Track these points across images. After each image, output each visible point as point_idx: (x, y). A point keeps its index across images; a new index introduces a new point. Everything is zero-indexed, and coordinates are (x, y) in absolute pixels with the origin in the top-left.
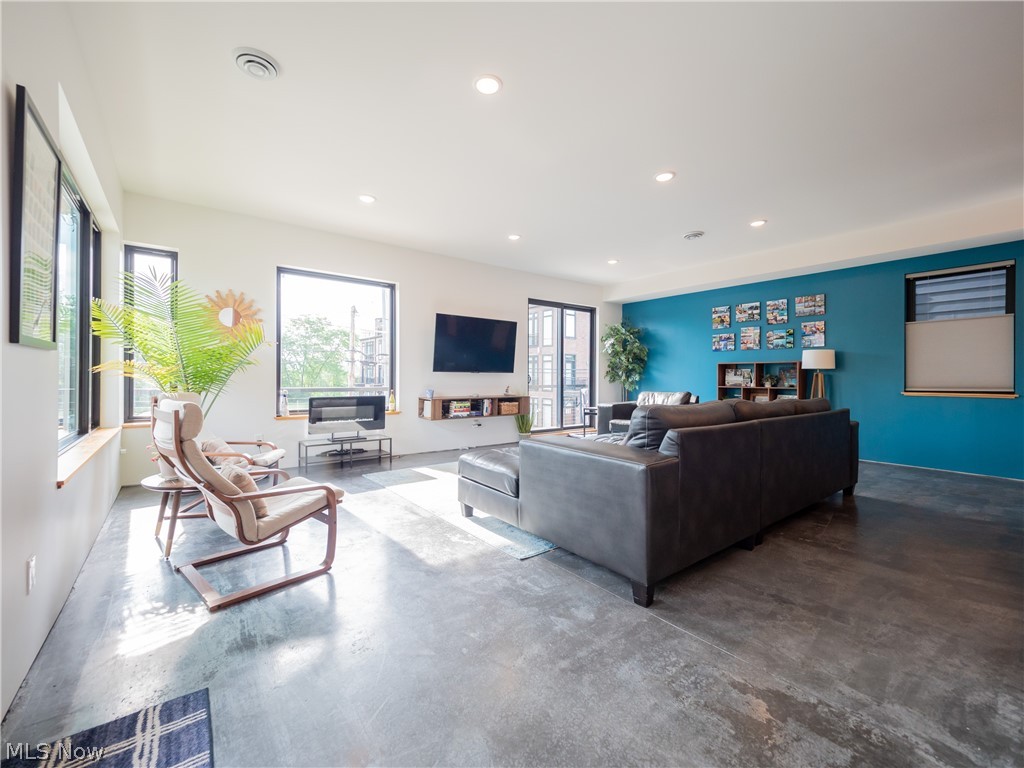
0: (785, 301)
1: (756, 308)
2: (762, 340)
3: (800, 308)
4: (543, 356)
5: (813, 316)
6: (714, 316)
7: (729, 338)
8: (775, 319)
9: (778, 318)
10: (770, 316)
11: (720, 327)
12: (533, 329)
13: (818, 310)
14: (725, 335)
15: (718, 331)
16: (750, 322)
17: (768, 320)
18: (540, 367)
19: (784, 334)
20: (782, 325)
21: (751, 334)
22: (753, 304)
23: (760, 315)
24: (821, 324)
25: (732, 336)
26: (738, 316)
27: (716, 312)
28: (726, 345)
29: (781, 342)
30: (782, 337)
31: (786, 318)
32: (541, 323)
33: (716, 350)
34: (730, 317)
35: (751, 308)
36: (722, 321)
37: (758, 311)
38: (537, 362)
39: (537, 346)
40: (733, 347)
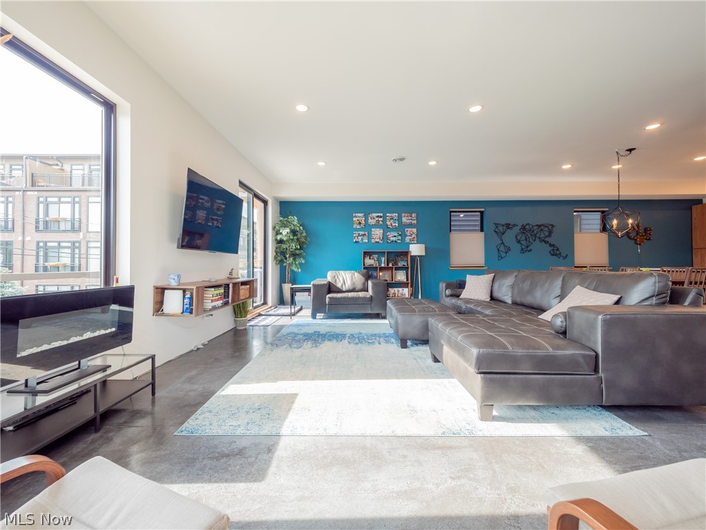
0: (397, 215)
1: (381, 217)
2: (385, 237)
3: (404, 220)
4: (88, 242)
5: (411, 225)
6: (354, 219)
7: (364, 235)
8: (391, 225)
9: (393, 225)
10: (388, 223)
11: (358, 227)
12: (80, 214)
13: (413, 222)
14: (362, 233)
15: (357, 230)
16: (377, 226)
17: (387, 225)
18: (83, 251)
19: (396, 235)
20: (395, 229)
21: (377, 233)
22: (379, 214)
23: (382, 221)
24: (415, 230)
25: (366, 233)
26: (370, 221)
27: (356, 217)
28: (362, 239)
29: (394, 239)
30: (395, 236)
31: (397, 225)
32: (84, 209)
33: (356, 242)
34: (365, 221)
35: (378, 217)
36: (360, 223)
37: (381, 219)
38: (79, 248)
39: (80, 230)
40: (367, 241)
